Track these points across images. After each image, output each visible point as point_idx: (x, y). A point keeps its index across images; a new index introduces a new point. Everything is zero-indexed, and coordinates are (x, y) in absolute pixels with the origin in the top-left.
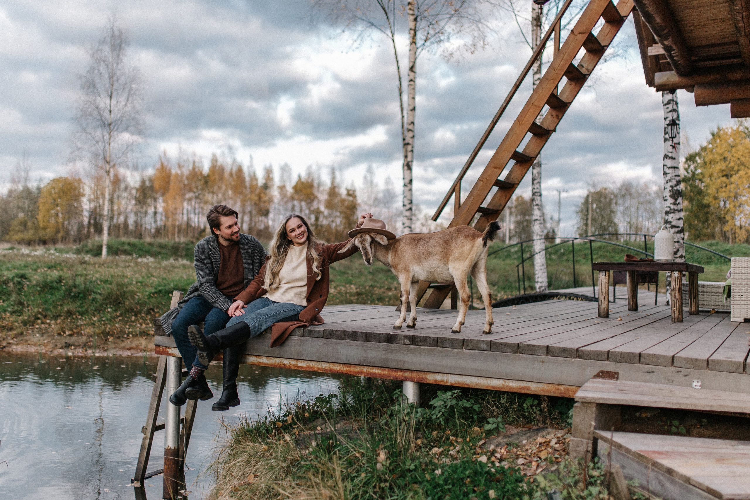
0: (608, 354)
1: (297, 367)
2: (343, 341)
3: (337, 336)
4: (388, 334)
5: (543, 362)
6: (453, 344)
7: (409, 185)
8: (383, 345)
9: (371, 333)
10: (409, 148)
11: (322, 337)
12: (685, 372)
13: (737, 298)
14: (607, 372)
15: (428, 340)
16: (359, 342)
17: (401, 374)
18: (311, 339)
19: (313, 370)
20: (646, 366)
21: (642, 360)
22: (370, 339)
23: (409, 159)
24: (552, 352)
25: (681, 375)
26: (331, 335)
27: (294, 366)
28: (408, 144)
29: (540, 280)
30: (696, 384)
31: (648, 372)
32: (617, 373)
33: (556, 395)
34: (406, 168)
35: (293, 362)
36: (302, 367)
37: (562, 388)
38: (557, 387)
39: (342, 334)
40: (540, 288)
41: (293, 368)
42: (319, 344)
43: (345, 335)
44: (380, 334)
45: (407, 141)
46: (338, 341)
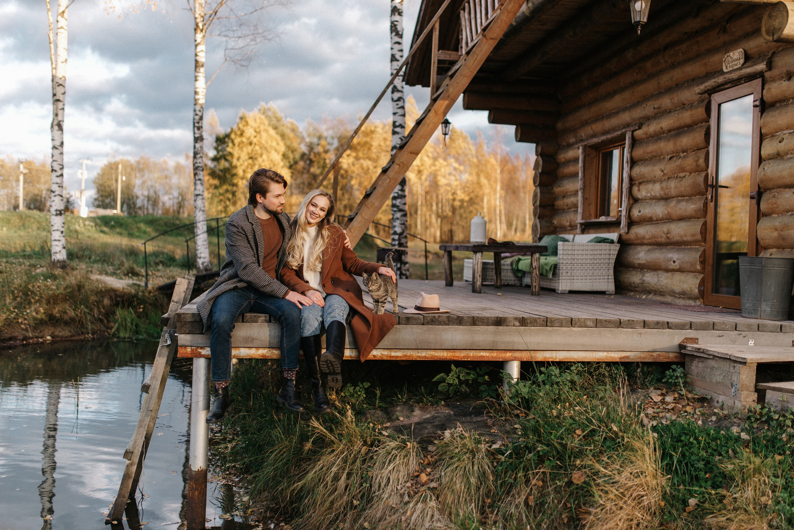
0: (691, 324)
1: (390, 357)
2: (447, 327)
3: (440, 322)
4: (497, 318)
5: (640, 334)
6: (562, 323)
7: (59, 148)
8: (492, 328)
9: (478, 317)
10: (60, 105)
11: (423, 324)
12: (744, 333)
13: (564, 274)
14: (691, 339)
15: (538, 320)
16: (465, 327)
17: (510, 354)
18: (409, 326)
19: (410, 359)
20: (718, 332)
21: (715, 327)
22: (477, 323)
23: (60, 118)
24: (648, 325)
25: (741, 337)
26: (432, 321)
27: (387, 356)
28: (58, 100)
29: (202, 255)
30: (751, 343)
31: (719, 336)
32: (697, 339)
33: (650, 361)
34: (56, 128)
35: (386, 353)
36: (397, 357)
37: (654, 354)
38: (651, 354)
39: (446, 320)
40: (203, 264)
41: (385, 358)
42: (419, 331)
43: (449, 321)
44: (488, 318)
45: (57, 98)
46: (440, 327)
